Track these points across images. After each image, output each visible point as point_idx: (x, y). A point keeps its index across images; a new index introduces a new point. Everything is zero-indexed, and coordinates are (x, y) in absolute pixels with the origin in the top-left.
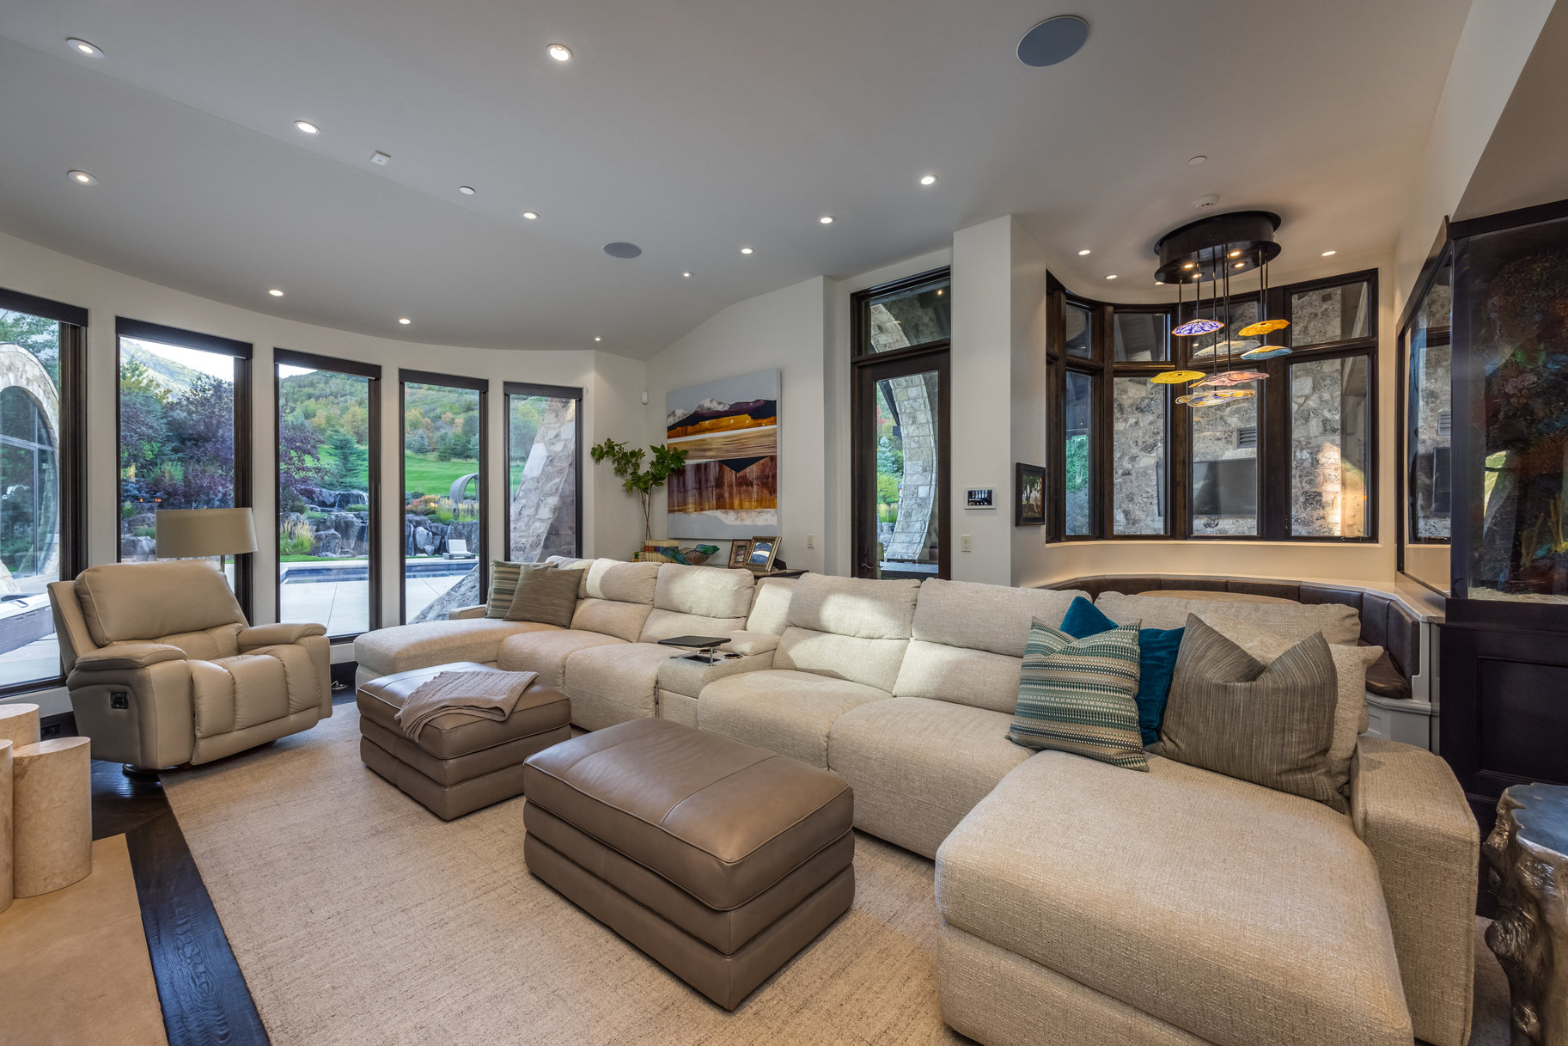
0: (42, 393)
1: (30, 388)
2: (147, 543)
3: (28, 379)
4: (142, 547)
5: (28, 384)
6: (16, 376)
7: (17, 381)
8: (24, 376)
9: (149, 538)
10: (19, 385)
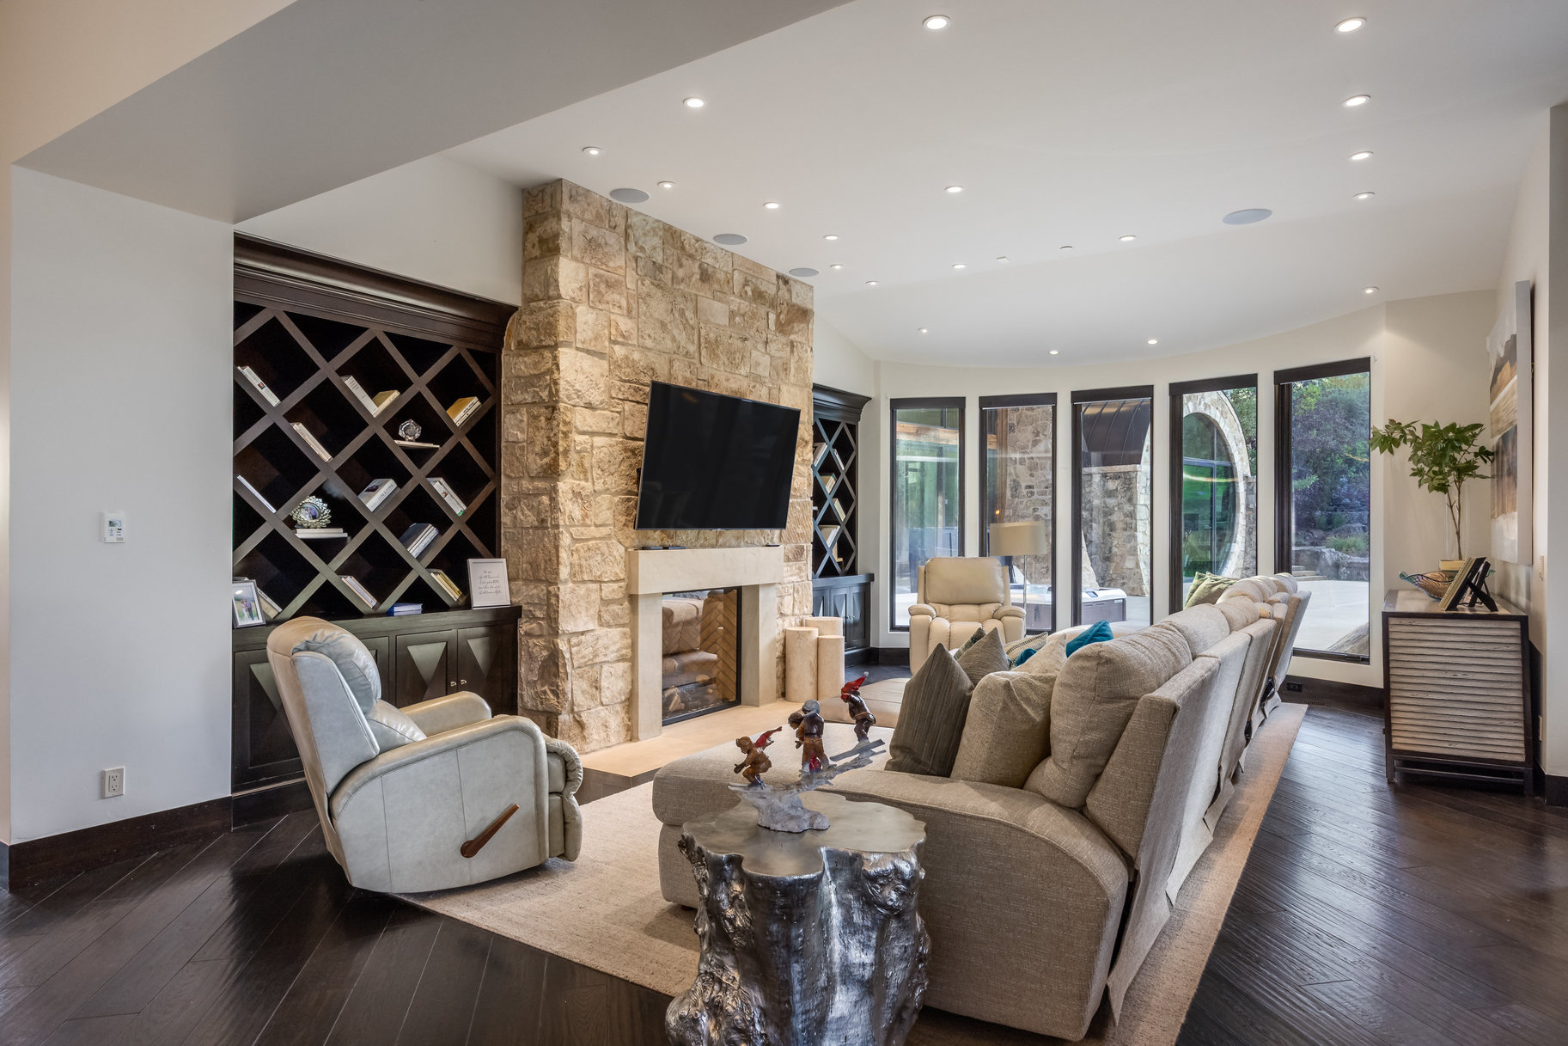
0: (1218, 414)
1: (1207, 412)
2: (1331, 555)
3: (1205, 404)
4: (1325, 559)
5: (1205, 409)
6: (1195, 404)
7: (1195, 408)
8: (1202, 403)
9: (1333, 550)
10: (1198, 411)
